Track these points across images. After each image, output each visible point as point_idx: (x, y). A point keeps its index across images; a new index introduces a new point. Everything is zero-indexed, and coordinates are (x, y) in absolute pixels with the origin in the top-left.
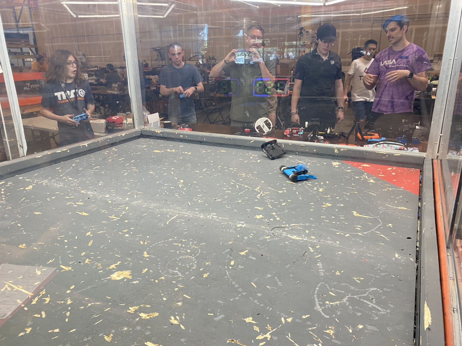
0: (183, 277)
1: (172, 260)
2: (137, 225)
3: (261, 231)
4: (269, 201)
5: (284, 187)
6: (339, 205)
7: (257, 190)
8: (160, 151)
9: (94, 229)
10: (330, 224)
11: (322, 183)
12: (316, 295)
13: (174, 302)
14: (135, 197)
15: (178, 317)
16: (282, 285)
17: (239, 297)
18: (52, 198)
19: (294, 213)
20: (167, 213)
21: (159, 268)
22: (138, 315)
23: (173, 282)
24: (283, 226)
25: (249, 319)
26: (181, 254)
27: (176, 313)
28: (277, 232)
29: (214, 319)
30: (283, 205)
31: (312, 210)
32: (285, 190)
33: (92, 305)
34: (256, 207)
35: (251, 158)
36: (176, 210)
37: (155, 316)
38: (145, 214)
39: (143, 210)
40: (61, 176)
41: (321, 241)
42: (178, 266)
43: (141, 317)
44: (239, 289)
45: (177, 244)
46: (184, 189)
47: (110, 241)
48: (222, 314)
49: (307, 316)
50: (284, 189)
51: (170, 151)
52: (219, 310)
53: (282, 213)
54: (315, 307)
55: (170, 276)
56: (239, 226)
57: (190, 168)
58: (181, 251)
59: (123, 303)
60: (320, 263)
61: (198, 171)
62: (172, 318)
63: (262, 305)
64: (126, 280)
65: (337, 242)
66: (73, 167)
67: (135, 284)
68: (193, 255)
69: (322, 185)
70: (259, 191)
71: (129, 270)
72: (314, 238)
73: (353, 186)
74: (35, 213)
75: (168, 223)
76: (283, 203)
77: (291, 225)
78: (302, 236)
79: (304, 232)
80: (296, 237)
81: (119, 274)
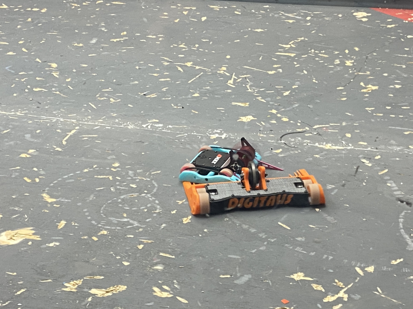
0: (144, 226)
1: (108, 204)
2: (1, 151)
3: (261, 141)
4: (254, 90)
5: (276, 63)
6: (391, 86)
7: (222, 72)
10: (386, 120)
11: (347, 51)
12: (402, 230)
13: (146, 266)
15: (165, 287)
16: (336, 221)
17: (265, 245)
19: (311, 106)
20: (54, 126)
21: (89, 218)
22: (88, 292)
23: (128, 236)
24: (299, 130)
25: (298, 276)
26: (120, 192)
27: (160, 282)
28: (293, 141)
29: (235, 282)
30: (285, 94)
31: (344, 99)
32: (280, 68)
34: (234, 103)
35: (185, 13)
36: (70, 118)
37: (121, 291)
38: (6, 131)
41: (380, 147)
42: (126, 211)
43: (95, 294)
44: (261, 235)
45: (104, 177)
46: (67, 80)
48: (247, 274)
49: (399, 261)
50: (275, 66)
52: (237, 268)
53: (288, 109)
54: (408, 246)
55: (118, 228)
56: (213, 137)
57: (59, 39)
58: (118, 187)
59: (46, 278)
60: (392, 182)
61: (81, 45)
62: (155, 289)
63: (313, 254)
64: (30, 243)
65: (410, 147)
67: (52, 247)
68: (146, 191)
69: (348, 54)
70: (228, 74)
71: (28, 226)
72: (366, 144)
73: (407, 53)
75: (64, 143)
76: (284, 92)
77: (314, 128)
78: (342, 143)
79: (343, 137)
80: (331, 146)
81: (11, 235)
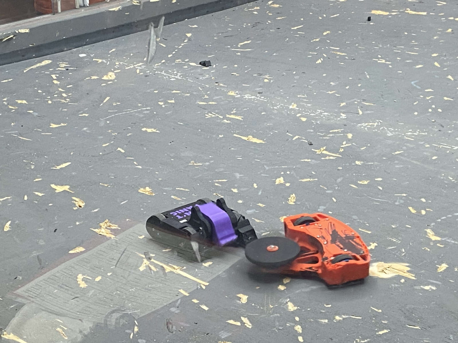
2: (389, 173)
8: (388, 13)
9: (288, 173)
14: (361, 113)
18: (169, 101)
20: (454, 154)
33: (344, 319)
38: (397, 152)
39: (390, 142)
40: (170, 56)
47: (335, 200)
51: (414, 13)
59: (414, 324)
64: (403, 281)
66: (190, 39)
67: (427, 291)
71: (403, 262)
74: (144, 129)
81: (383, 267)
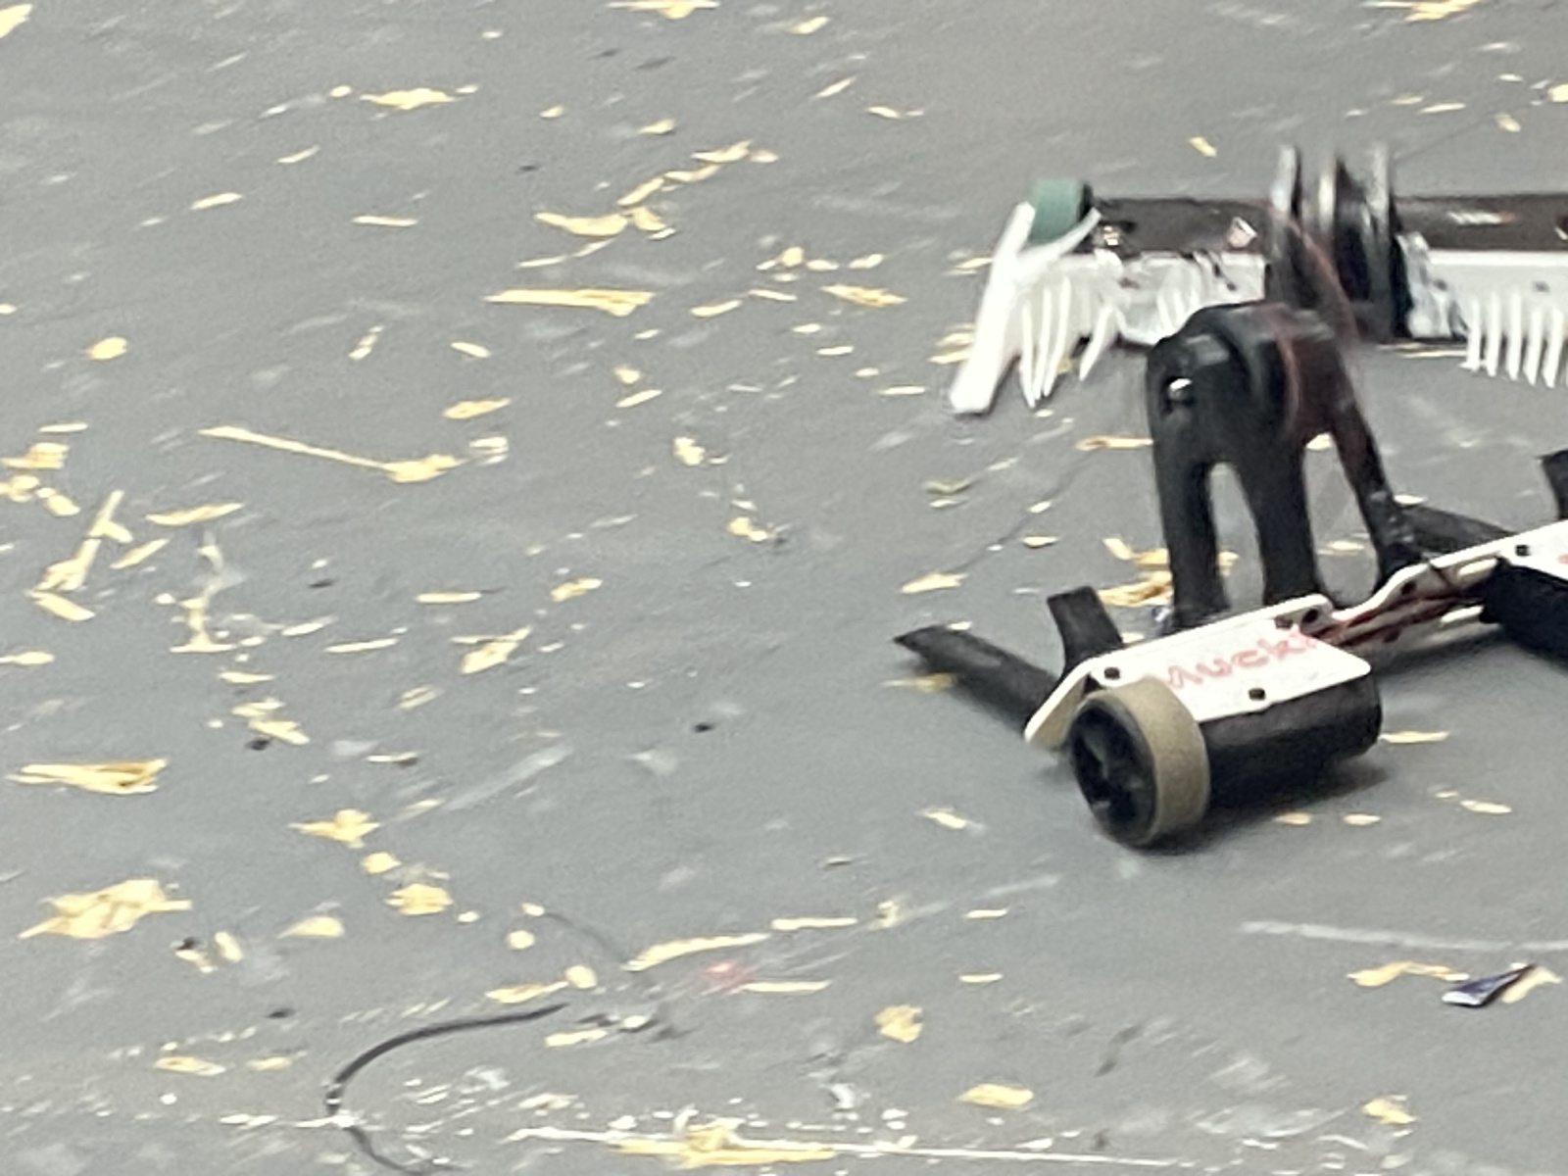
4: (236, 635)
5: (474, 381)
7: (18, 489)
19: (660, 762)
24: (507, 996)
28: (432, 1111)
30: (476, 662)
34: (37, 772)
41: (1127, 1127)
50: (465, 410)
65: (1375, 1108)
70: (63, 506)
72: (1017, 1097)
76: (473, 640)
77: (637, 965)
78: (836, 1099)
79: (851, 1043)
80: (735, 1139)
